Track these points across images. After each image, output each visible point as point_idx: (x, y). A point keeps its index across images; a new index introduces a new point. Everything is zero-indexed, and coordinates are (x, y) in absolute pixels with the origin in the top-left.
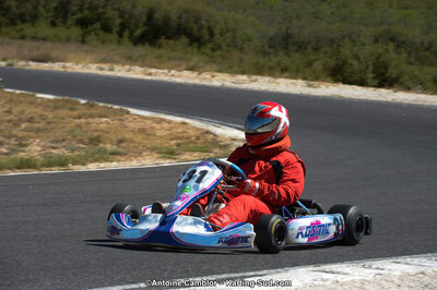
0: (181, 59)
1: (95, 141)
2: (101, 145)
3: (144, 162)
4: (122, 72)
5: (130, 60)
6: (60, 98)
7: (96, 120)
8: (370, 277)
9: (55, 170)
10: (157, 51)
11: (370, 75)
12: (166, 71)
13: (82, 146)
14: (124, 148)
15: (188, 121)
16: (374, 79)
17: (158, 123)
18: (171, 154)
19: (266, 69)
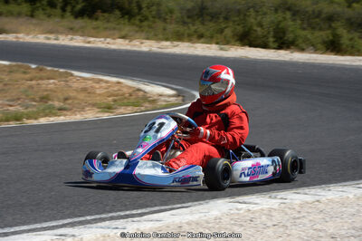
0: (114, 29)
1: (44, 99)
2: (50, 103)
3: (86, 116)
4: (65, 41)
5: (72, 30)
6: (14, 63)
7: (46, 82)
8: (276, 206)
9: (13, 124)
10: (95, 23)
11: (271, 39)
12: (102, 39)
13: (34, 103)
14: (69, 104)
15: (122, 81)
16: (274, 42)
17: (97, 83)
18: (109, 109)
19: (186, 36)
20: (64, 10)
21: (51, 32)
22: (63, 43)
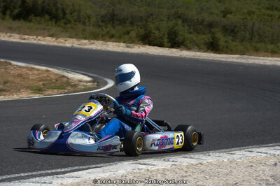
0: (44, 29)
3: (21, 96)
4: (5, 37)
5: (11, 30)
8: (169, 167)
11: (166, 40)
12: (35, 37)
14: (8, 87)
15: (50, 69)
16: (168, 42)
17: (30, 70)
18: (40, 90)
19: (100, 36)
20: (4, 13)
22: (3, 39)
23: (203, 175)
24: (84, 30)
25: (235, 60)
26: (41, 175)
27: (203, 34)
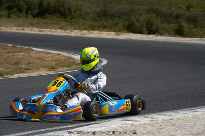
0: (56, 24)
1: (17, 64)
2: (20, 66)
3: (40, 73)
5: (32, 25)
7: (17, 54)
8: (148, 122)
10: (45, 20)
11: (144, 29)
12: (49, 30)
13: (10, 66)
14: (31, 66)
15: (60, 53)
16: (146, 30)
17: (47, 54)
18: (53, 68)
19: (96, 27)
20: (27, 13)
21: (20, 26)
22: (27, 32)
23: (173, 127)
24: (84, 24)
25: (196, 42)
26: (55, 130)
27: (172, 23)
